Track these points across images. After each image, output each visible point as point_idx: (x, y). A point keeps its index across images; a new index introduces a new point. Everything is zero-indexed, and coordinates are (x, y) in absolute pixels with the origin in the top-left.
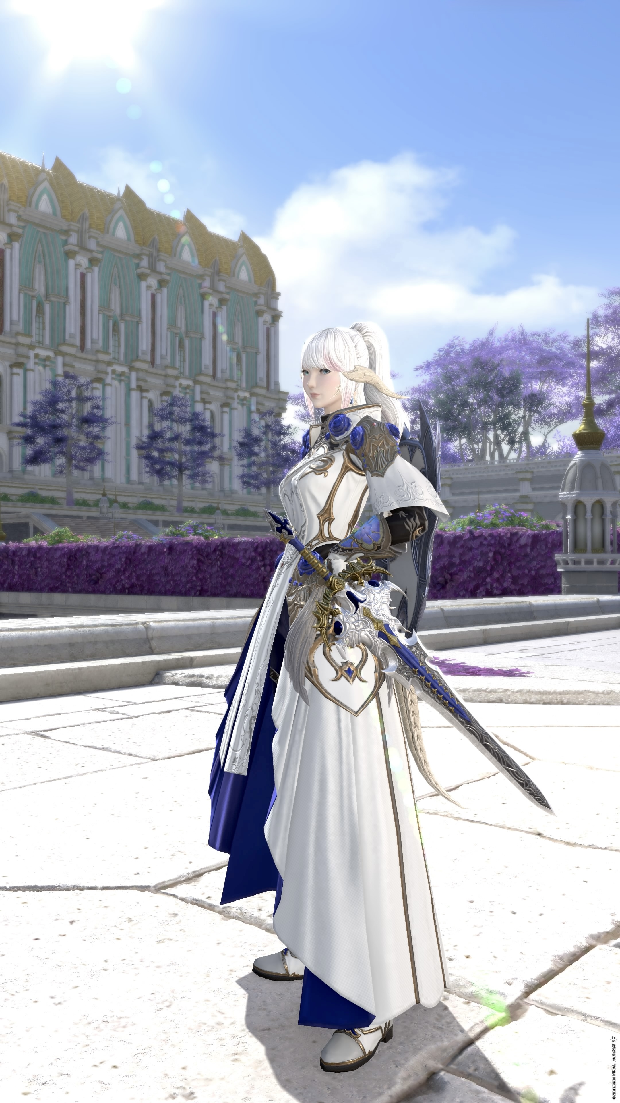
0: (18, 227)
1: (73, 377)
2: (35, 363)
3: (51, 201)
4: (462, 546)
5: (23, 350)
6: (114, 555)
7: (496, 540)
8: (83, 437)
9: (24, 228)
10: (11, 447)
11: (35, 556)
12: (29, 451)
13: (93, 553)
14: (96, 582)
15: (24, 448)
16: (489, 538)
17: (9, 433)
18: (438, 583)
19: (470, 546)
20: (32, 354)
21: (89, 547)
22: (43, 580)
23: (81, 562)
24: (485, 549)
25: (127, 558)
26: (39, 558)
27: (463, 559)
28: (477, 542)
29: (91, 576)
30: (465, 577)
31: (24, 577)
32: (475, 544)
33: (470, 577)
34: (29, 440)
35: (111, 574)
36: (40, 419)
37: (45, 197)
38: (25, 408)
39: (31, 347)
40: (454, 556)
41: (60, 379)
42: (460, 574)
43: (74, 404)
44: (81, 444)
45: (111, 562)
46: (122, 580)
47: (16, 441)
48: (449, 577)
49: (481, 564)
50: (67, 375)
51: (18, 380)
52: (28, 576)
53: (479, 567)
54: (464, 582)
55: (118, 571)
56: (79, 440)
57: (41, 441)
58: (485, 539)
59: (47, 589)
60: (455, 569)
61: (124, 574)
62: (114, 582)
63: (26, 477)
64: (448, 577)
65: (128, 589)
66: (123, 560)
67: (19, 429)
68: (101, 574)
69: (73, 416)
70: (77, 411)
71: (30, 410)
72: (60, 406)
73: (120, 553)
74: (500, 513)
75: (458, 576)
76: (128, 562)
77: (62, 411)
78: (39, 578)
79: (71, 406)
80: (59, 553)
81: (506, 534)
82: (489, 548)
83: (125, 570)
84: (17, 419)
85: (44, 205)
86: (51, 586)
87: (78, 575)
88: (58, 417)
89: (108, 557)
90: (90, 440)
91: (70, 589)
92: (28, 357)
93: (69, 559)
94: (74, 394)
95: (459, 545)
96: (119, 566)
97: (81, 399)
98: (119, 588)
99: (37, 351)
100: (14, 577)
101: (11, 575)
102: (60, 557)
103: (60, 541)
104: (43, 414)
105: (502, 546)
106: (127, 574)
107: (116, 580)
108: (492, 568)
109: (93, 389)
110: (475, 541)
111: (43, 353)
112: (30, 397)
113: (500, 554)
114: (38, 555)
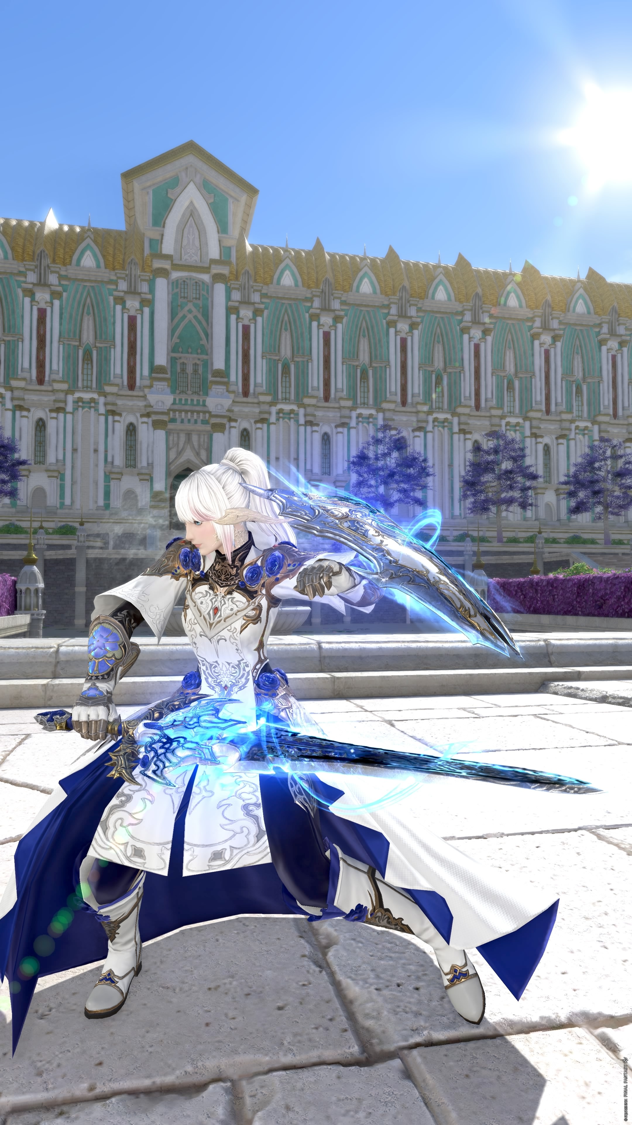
0: (560, 329)
1: (608, 440)
2: (576, 434)
3: (586, 303)
5: (566, 425)
6: (615, 585)
8: (617, 488)
9: (564, 330)
10: (558, 501)
11: (552, 586)
12: (573, 503)
13: (598, 583)
14: (600, 607)
15: (568, 501)
17: (557, 490)
20: (573, 426)
21: (595, 578)
22: (559, 605)
23: (589, 590)
25: (626, 587)
26: (556, 588)
29: (596, 602)
31: (545, 603)
34: (571, 494)
35: (612, 600)
36: (581, 477)
37: (581, 301)
38: (568, 469)
39: (572, 421)
41: (596, 443)
43: (609, 462)
44: (616, 494)
45: (613, 590)
46: (622, 605)
47: (562, 496)
50: (602, 440)
51: (563, 449)
52: (548, 601)
55: (619, 598)
56: (614, 491)
57: (582, 494)
59: (562, 612)
61: (624, 600)
62: (616, 607)
63: (571, 524)
65: (628, 613)
66: (623, 588)
67: (564, 486)
68: (604, 600)
69: (608, 472)
70: (611, 467)
71: (573, 470)
72: (597, 465)
73: (620, 582)
76: (627, 590)
77: (599, 469)
78: (556, 604)
79: (606, 464)
80: (571, 584)
83: (624, 597)
84: (563, 479)
85: (580, 308)
86: (566, 610)
87: (586, 601)
88: (595, 473)
89: (610, 586)
90: (623, 490)
91: (580, 613)
92: (570, 430)
93: (578, 588)
94: (609, 453)
96: (619, 594)
97: (615, 457)
98: (620, 613)
99: (577, 423)
100: (537, 603)
101: (535, 601)
102: (571, 586)
103: (578, 573)
104: (583, 473)
106: (626, 601)
107: (617, 605)
109: (625, 448)
111: (582, 424)
112: (573, 460)
114: (555, 585)
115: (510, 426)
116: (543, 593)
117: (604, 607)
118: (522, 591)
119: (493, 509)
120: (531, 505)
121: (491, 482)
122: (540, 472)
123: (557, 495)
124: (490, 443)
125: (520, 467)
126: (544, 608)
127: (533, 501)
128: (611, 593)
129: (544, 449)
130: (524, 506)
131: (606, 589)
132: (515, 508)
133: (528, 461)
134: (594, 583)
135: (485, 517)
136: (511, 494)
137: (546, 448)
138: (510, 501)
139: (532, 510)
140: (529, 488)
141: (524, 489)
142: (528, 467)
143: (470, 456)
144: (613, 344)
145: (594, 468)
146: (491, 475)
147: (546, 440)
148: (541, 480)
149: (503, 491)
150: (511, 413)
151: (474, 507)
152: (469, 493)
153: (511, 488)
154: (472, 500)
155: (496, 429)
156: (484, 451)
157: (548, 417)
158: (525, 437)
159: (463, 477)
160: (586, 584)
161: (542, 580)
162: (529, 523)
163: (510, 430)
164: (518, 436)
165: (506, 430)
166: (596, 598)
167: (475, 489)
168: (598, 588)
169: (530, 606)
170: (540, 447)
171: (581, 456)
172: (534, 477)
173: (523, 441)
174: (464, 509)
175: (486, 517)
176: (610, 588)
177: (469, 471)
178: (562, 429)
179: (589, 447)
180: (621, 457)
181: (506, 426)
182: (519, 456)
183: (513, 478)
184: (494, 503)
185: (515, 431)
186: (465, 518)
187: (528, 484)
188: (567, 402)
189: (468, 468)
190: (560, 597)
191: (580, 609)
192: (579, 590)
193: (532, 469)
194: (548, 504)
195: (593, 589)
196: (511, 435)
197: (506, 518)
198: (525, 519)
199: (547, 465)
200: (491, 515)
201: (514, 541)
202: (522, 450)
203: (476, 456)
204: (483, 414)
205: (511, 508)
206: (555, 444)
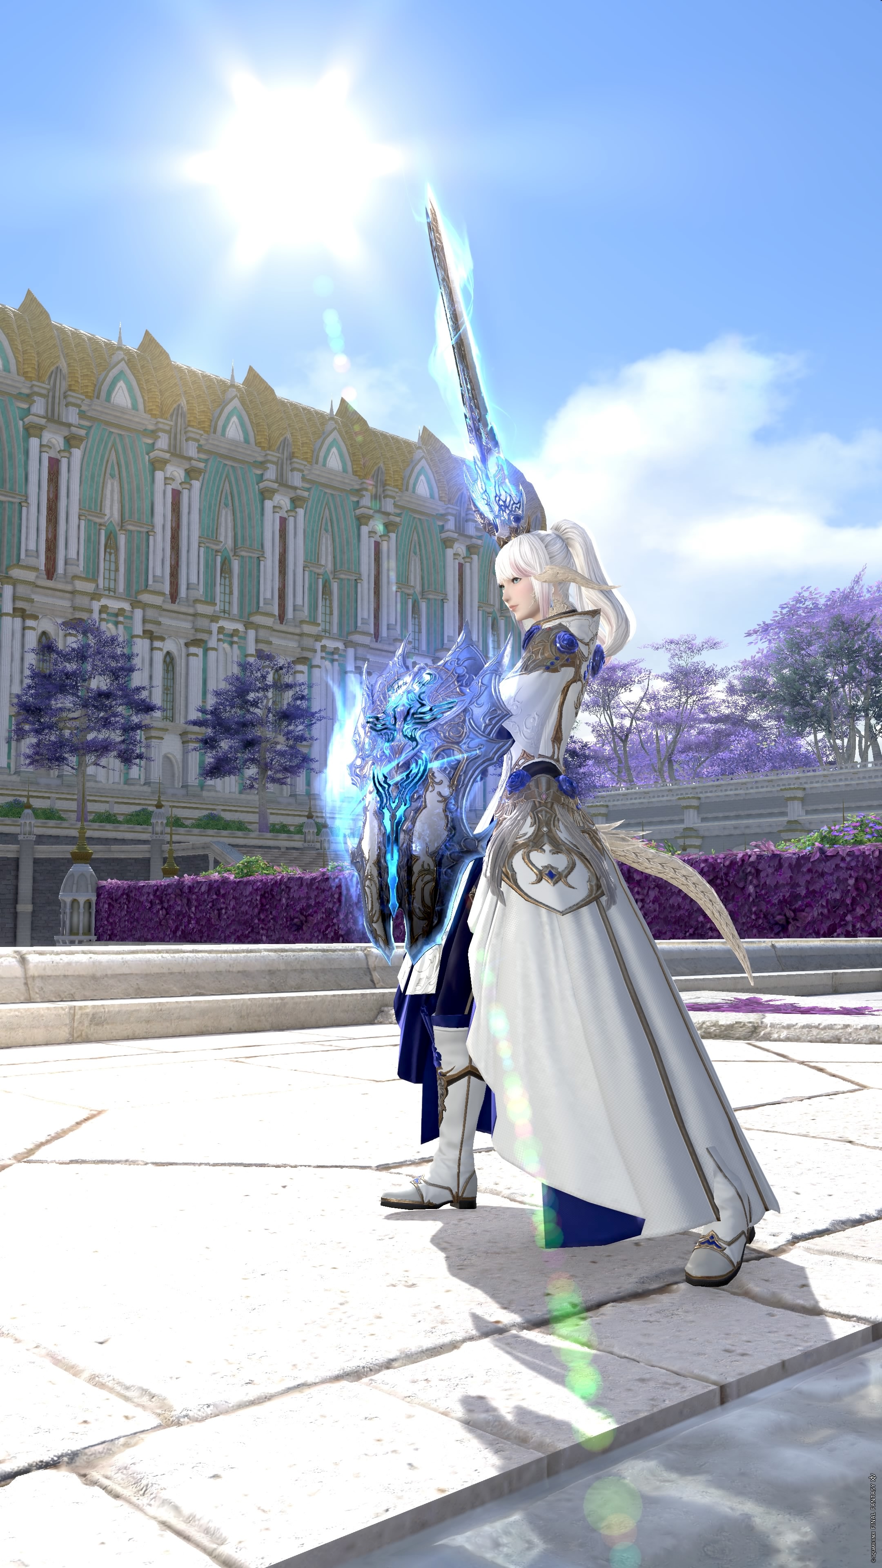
0: (199, 460)
1: (269, 657)
2: (219, 640)
3: (242, 424)
4: (810, 871)
5: (203, 623)
7: (858, 861)
8: (281, 739)
9: (206, 461)
10: (185, 753)
11: (218, 893)
12: (209, 759)
13: (296, 888)
15: (202, 755)
16: (848, 859)
17: (183, 734)
18: (776, 923)
19: (820, 871)
20: (215, 627)
21: (290, 879)
22: (228, 926)
23: (280, 900)
24: (843, 874)
26: (224, 896)
27: (811, 889)
28: (831, 865)
29: (292, 919)
30: (816, 914)
31: (203, 923)
32: (828, 867)
33: (822, 913)
34: (209, 743)
35: (319, 916)
36: (225, 715)
37: (234, 419)
38: (204, 701)
39: (214, 618)
40: (798, 885)
41: (251, 660)
42: (807, 910)
43: (270, 694)
44: (279, 747)
45: (320, 899)
46: (334, 925)
47: (192, 745)
48: (792, 914)
49: (838, 896)
50: (260, 655)
51: (196, 663)
52: (209, 920)
53: (835, 900)
54: (814, 921)
56: (277, 743)
57: (225, 744)
58: (843, 859)
59: (233, 938)
60: (800, 903)
62: (324, 927)
63: (205, 793)
64: (790, 914)
67: (196, 729)
68: (306, 917)
69: (269, 710)
70: (274, 702)
71: (211, 701)
72: (251, 696)
74: (867, 825)
75: (804, 914)
77: (255, 704)
78: (223, 924)
79: (266, 697)
80: (250, 889)
81: (873, 852)
82: (849, 872)
84: (194, 715)
85: (234, 431)
86: (239, 934)
87: (274, 919)
88: (248, 711)
90: (291, 742)
91: (264, 938)
92: (210, 632)
93: (262, 896)
94: (270, 679)
95: (805, 870)
97: (281, 687)
99: (221, 623)
100: (189, 922)
101: (186, 920)
102: (251, 893)
104: (228, 708)
105: (868, 869)
107: (326, 924)
108: (854, 900)
109: (295, 672)
110: (828, 864)
111: (230, 626)
112: (212, 686)
113: (865, 880)
114: (222, 892)
115: (108, 614)
116: (200, 905)
117: (304, 928)
118: (162, 902)
119: (73, 759)
120: (140, 756)
121: (69, 710)
122: (157, 699)
123: (183, 743)
124: (70, 639)
125: (124, 688)
126: (200, 931)
127: (143, 750)
128: (317, 903)
129: (165, 661)
130: (127, 758)
131: (309, 898)
132: (112, 761)
133: (137, 679)
134: (290, 888)
135: (55, 773)
136: (103, 735)
137: (168, 659)
138: (103, 748)
139: (140, 767)
140: (138, 727)
141: (129, 729)
142: (138, 689)
143: (31, 659)
144: (283, 500)
145: (247, 702)
146: (70, 698)
147: (169, 645)
148: (158, 714)
149: (93, 729)
150: (111, 592)
151: (37, 753)
152: (27, 727)
153: (106, 723)
154: (34, 740)
155: (84, 616)
156: (58, 653)
157: (174, 607)
158: (133, 637)
159: (18, 696)
160: (276, 889)
161: (198, 883)
162: (132, 788)
163: (107, 621)
164: (121, 633)
165: (101, 620)
166: (292, 913)
167: (39, 721)
168: (296, 896)
169: (177, 928)
170: (159, 657)
171: (225, 679)
172: (148, 708)
173: (130, 642)
174: (18, 755)
175: (57, 773)
176: (316, 896)
177: (29, 687)
178: (196, 630)
179: (240, 665)
180: (289, 686)
181: (100, 612)
182: (122, 669)
183: (111, 707)
184: (74, 750)
185: (116, 624)
186: (17, 773)
187: (136, 719)
188: (206, 584)
189: (28, 681)
190: (230, 912)
191: (264, 932)
192: (264, 900)
193: (144, 694)
194: (168, 758)
195: (287, 899)
196: (109, 629)
197: (93, 778)
198: (127, 781)
199: (169, 689)
200: (67, 770)
201: (108, 818)
202: (129, 657)
203: (44, 661)
204: (60, 586)
205: (103, 761)
206: (184, 655)
